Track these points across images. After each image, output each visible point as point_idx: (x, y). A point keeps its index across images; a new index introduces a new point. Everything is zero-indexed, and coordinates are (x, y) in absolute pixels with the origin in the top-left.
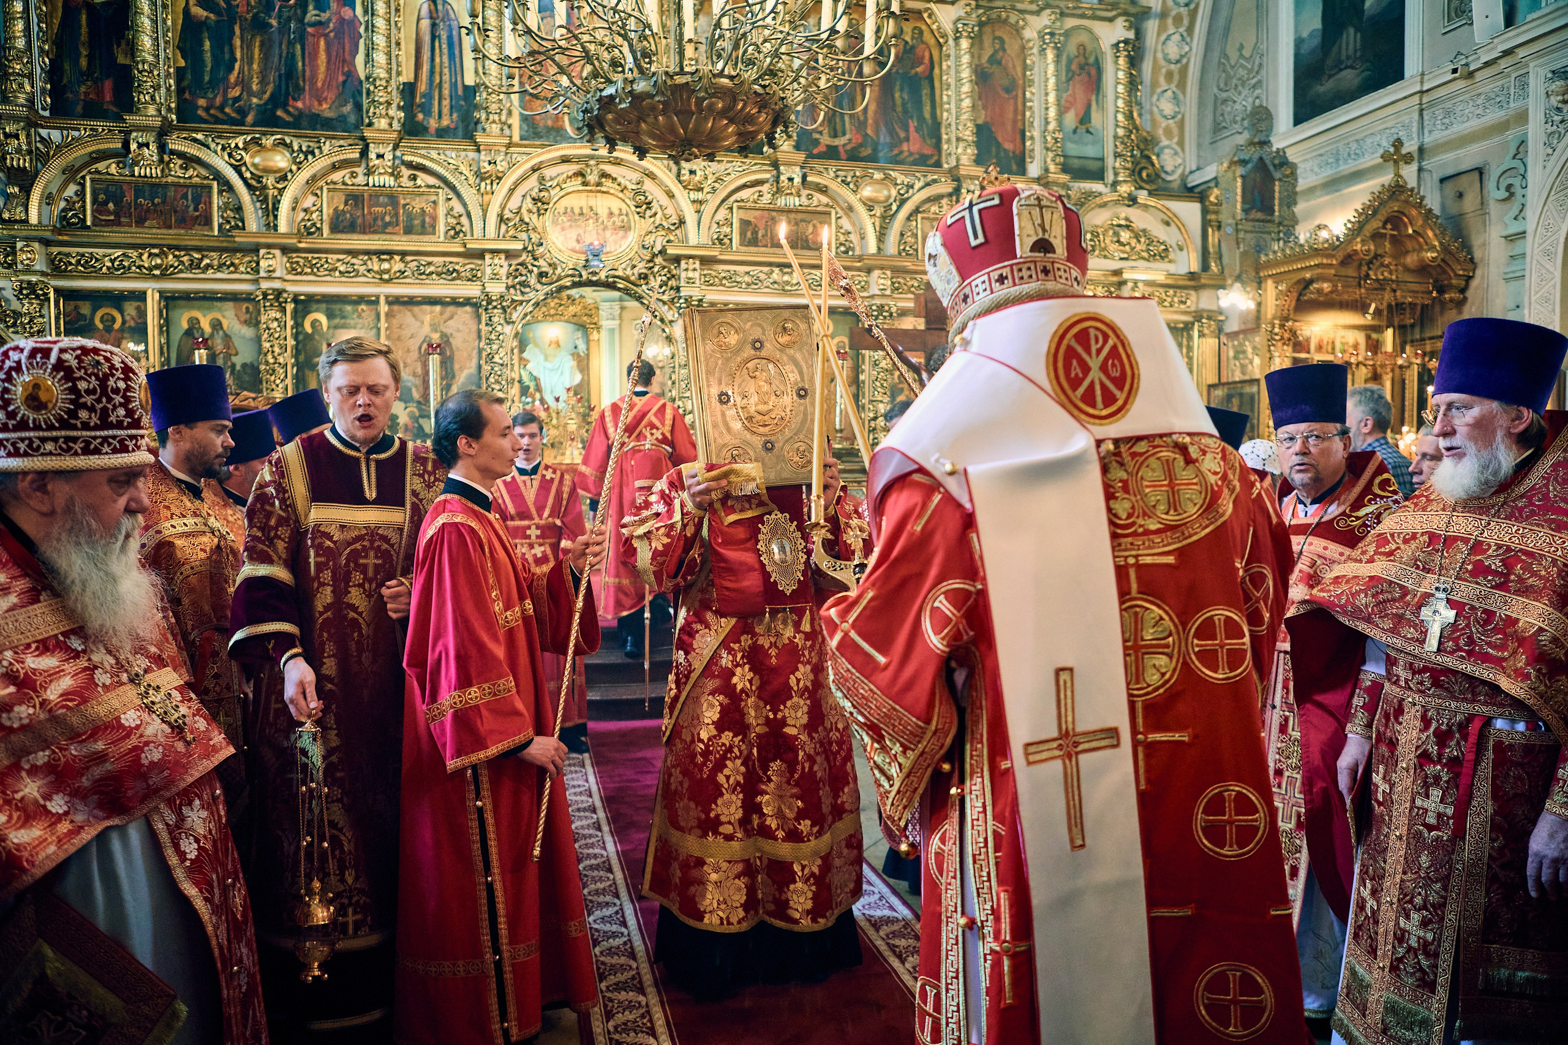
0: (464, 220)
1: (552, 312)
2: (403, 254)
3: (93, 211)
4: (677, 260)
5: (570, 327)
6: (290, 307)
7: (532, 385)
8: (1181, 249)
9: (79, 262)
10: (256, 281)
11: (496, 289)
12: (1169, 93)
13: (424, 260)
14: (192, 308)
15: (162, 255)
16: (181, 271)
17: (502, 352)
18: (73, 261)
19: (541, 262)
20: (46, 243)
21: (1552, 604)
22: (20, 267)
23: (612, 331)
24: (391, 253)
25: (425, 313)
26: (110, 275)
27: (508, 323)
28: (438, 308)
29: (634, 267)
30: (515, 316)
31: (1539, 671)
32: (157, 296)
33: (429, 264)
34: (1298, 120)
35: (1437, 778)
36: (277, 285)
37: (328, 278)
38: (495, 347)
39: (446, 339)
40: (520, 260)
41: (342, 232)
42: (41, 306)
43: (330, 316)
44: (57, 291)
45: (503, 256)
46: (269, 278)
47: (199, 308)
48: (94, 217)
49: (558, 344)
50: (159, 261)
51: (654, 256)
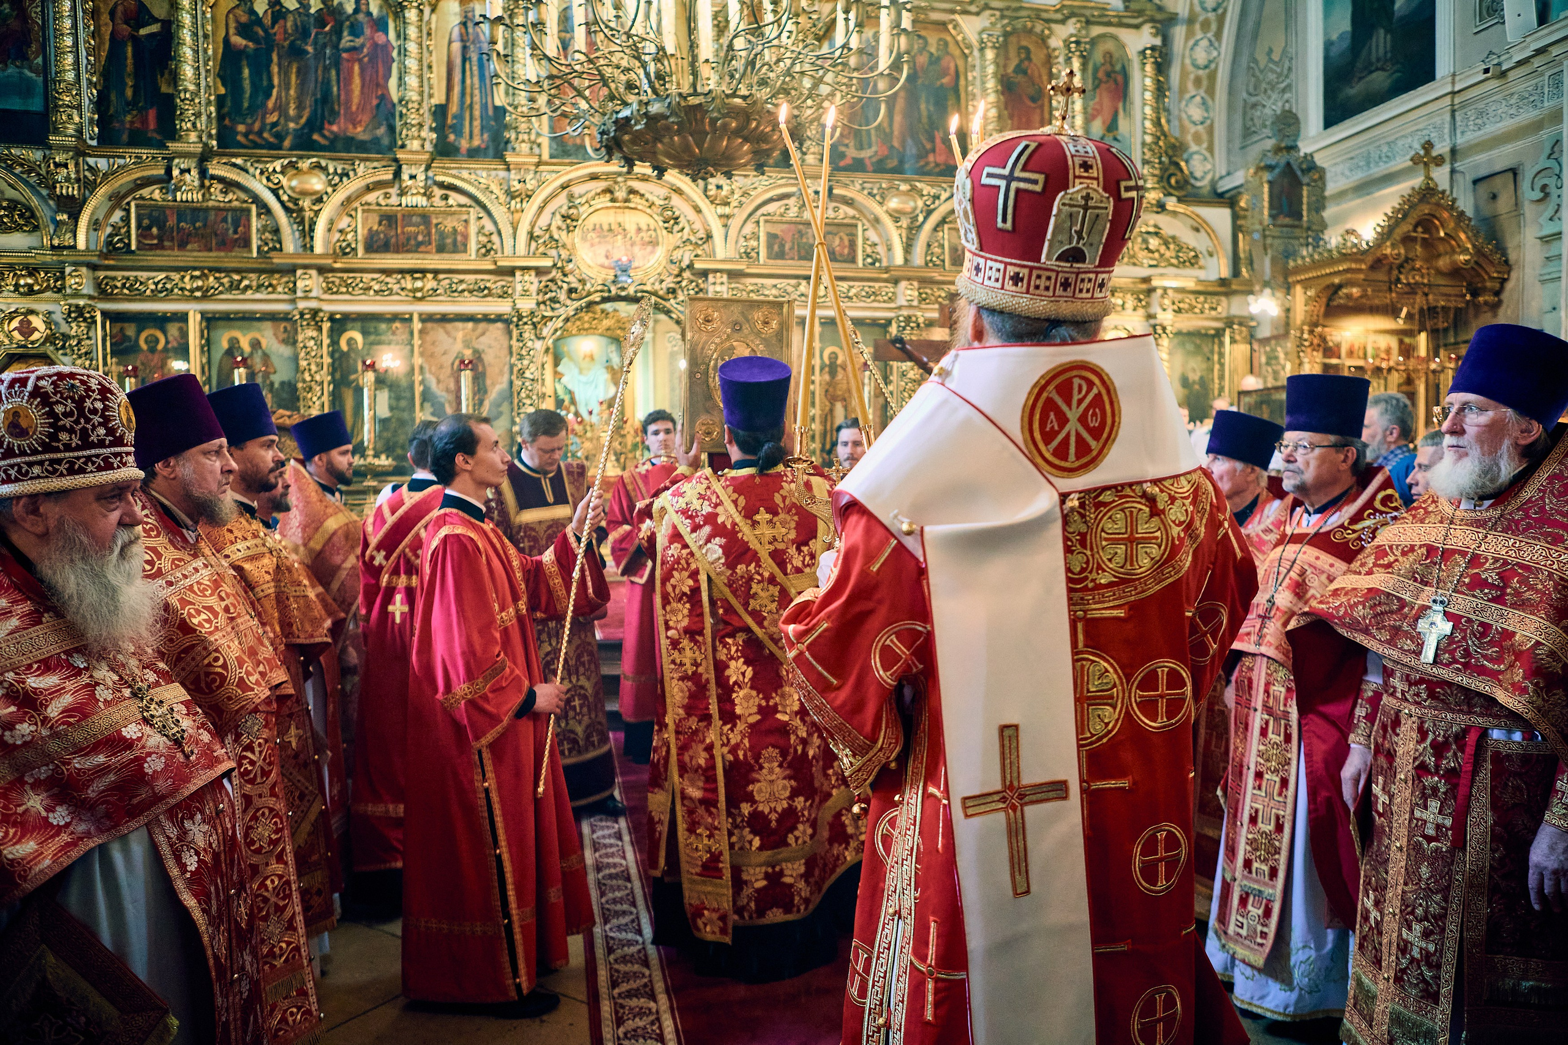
0: (495, 238)
1: (586, 326)
2: (436, 272)
3: (138, 236)
4: (705, 274)
5: (604, 341)
6: (326, 326)
7: (567, 399)
8: (1211, 255)
9: (124, 285)
10: (293, 301)
11: (526, 305)
12: (1198, 99)
13: (456, 277)
14: (233, 328)
15: (204, 277)
16: (221, 293)
17: (533, 368)
18: (119, 284)
19: (570, 278)
20: (93, 267)
21: (1549, 618)
22: (68, 291)
24: (424, 272)
25: (457, 330)
26: (154, 297)
27: (539, 338)
28: (470, 325)
29: (662, 281)
30: (545, 332)
31: (1536, 685)
32: (199, 317)
33: (461, 281)
34: (1329, 122)
35: (1435, 790)
36: (313, 304)
37: (363, 297)
38: (526, 362)
39: (478, 355)
40: (550, 276)
41: (376, 251)
42: (89, 328)
43: (365, 333)
44: (105, 314)
45: (533, 273)
46: (306, 298)
47: (240, 328)
48: (139, 242)
49: (592, 358)
50: (200, 283)
51: (682, 270)
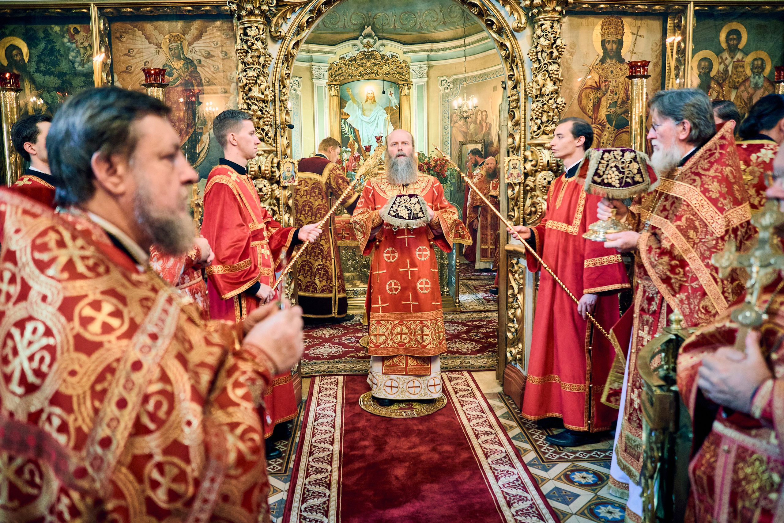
1: (369, 71)
5: (384, 84)
7: (352, 136)
17: (264, 83)
23: (420, 87)
25: (160, 32)
28: (180, 25)
30: (284, 29)
43: (31, 42)
49: (373, 100)
